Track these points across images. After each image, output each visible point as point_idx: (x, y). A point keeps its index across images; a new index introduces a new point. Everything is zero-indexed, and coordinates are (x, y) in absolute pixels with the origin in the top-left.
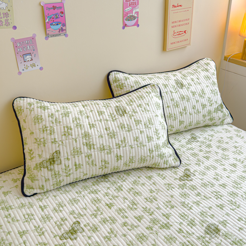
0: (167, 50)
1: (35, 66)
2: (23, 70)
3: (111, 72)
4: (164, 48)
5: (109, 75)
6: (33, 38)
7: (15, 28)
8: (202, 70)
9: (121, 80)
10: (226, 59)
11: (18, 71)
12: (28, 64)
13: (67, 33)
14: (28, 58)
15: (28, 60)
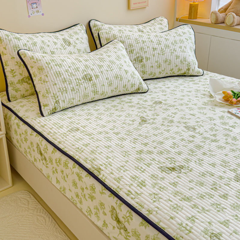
0: (131, 9)
1: (39, 12)
2: (31, 14)
3: (92, 20)
4: (129, 7)
5: (90, 22)
8: (158, 24)
9: (99, 25)
10: (177, 20)
11: (28, 15)
12: (35, 10)
14: (35, 6)
15: (34, 7)
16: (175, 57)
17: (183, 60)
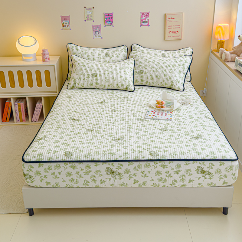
0: (166, 40)
6: (100, 26)
7: (93, 21)
11: (93, 38)
12: (97, 35)
13: (114, 25)
14: (97, 33)
16: (164, 75)
17: (169, 78)
